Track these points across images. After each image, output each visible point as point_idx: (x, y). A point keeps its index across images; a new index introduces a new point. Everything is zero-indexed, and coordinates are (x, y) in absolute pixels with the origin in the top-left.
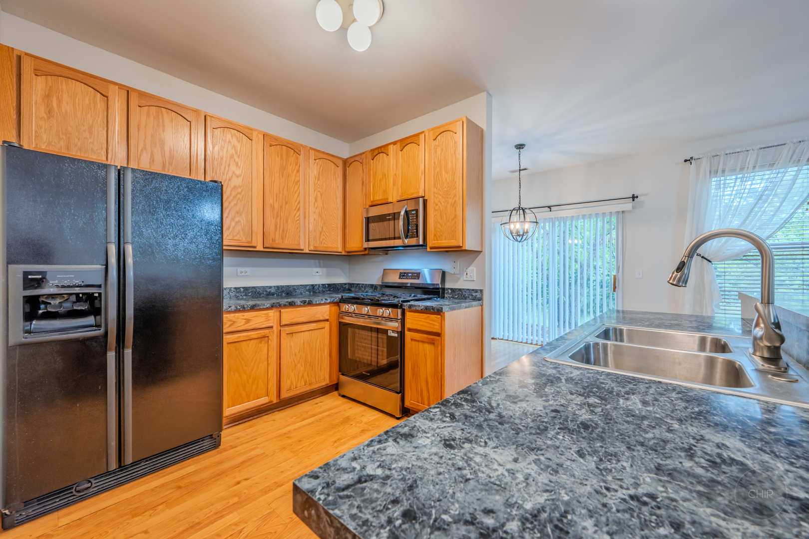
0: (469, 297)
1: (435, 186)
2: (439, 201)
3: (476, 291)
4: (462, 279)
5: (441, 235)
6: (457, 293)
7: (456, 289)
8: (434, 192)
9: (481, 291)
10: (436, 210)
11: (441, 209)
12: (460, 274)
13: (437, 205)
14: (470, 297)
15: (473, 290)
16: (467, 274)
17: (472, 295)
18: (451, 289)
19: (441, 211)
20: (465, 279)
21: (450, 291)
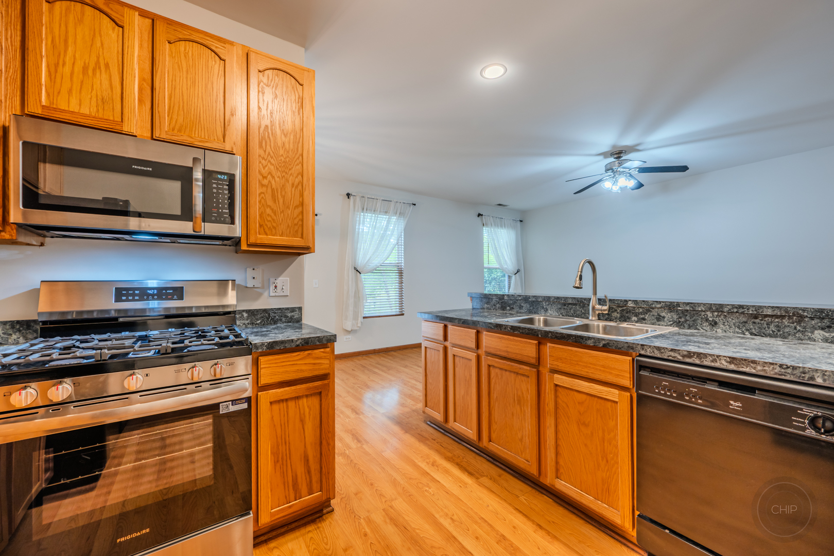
0: (281, 320)
1: (261, 146)
2: (270, 173)
3: (293, 310)
4: (266, 294)
5: (274, 228)
6: (259, 316)
7: (257, 311)
8: (260, 156)
9: (300, 309)
10: (262, 185)
11: (274, 186)
12: (263, 287)
13: (265, 177)
14: (284, 319)
15: (287, 309)
16: (276, 287)
17: (286, 317)
18: (248, 311)
19: (273, 190)
20: (272, 294)
21: (245, 315)
